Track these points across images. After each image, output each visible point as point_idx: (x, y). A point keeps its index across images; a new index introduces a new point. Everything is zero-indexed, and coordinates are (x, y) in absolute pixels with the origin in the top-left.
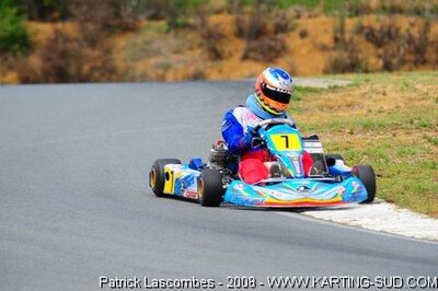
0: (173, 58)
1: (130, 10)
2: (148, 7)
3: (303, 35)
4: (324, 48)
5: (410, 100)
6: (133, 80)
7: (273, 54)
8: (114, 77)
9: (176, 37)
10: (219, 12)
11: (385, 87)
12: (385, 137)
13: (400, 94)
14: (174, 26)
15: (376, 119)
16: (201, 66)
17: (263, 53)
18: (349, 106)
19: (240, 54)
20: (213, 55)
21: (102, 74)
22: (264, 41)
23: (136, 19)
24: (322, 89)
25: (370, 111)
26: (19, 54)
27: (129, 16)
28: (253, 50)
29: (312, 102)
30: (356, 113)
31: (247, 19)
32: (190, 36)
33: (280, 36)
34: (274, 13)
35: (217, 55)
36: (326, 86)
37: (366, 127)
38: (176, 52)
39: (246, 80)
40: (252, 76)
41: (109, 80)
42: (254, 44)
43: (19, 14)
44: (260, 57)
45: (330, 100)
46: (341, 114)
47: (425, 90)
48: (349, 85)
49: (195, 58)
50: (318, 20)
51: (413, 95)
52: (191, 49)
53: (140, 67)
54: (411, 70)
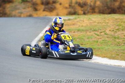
3: (60, 4)
4: (66, 8)
5: (91, 23)
6: (12, 17)
7: (52, 9)
8: (6, 16)
9: (24, 4)
11: (83, 19)
12: (84, 33)
13: (88, 21)
14: (23, 1)
15: (81, 28)
16: (31, 13)
17: (49, 9)
18: (73, 24)
19: (42, 10)
21: (3, 15)
22: (49, 6)
25: (79, 26)
30: (75, 26)
32: (28, 4)
33: (54, 4)
35: (36, 10)
36: (67, 19)
37: (78, 30)
38: (24, 9)
39: (44, 17)
40: (46, 16)
41: (5, 17)
42: (47, 7)
45: (68, 23)
46: (71, 27)
47: (95, 20)
48: (74, 19)
51: (91, 22)
52: (28, 8)
53: (14, 13)
54: (91, 14)
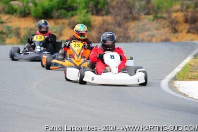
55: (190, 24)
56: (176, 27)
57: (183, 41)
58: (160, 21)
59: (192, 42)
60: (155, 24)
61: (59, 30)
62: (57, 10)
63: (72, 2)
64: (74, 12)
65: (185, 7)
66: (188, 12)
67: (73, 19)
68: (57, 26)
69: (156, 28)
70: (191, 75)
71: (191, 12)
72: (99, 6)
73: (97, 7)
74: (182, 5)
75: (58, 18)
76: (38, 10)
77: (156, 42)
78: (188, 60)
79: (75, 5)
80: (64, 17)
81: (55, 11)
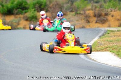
0: (76, 23)
1: (65, 9)
2: (70, 8)
4: (118, 20)
7: (104, 21)
9: (77, 17)
10: (89, 10)
14: (77, 14)
16: (84, 25)
19: (95, 21)
20: (87, 21)
22: (101, 18)
23: (66, 12)
24: (115, 31)
26: (35, 21)
27: (65, 11)
28: (99, 20)
29: (112, 34)
31: (97, 12)
32: (81, 17)
33: (106, 16)
34: (104, 10)
35: (88, 22)
36: (117, 30)
42: (99, 19)
43: (35, 11)
44: (100, 22)
45: (117, 34)
46: (120, 37)
49: (82, 22)
50: (117, 12)
52: (81, 20)
55: (97, 18)
56: (89, 20)
57: (93, 28)
58: (79, 16)
59: (98, 28)
60: (76, 18)
61: (17, 21)
62: (16, 9)
63: (26, 4)
64: (27, 10)
65: (94, 7)
66: (96, 10)
67: (26, 14)
68: (16, 19)
69: (77, 20)
70: (97, 48)
71: (98, 10)
72: (42, 7)
73: (41, 7)
74: (92, 6)
75: (17, 14)
76: (4, 9)
77: (77, 28)
78: (96, 39)
79: (27, 6)
80: (21, 13)
81: (15, 10)
